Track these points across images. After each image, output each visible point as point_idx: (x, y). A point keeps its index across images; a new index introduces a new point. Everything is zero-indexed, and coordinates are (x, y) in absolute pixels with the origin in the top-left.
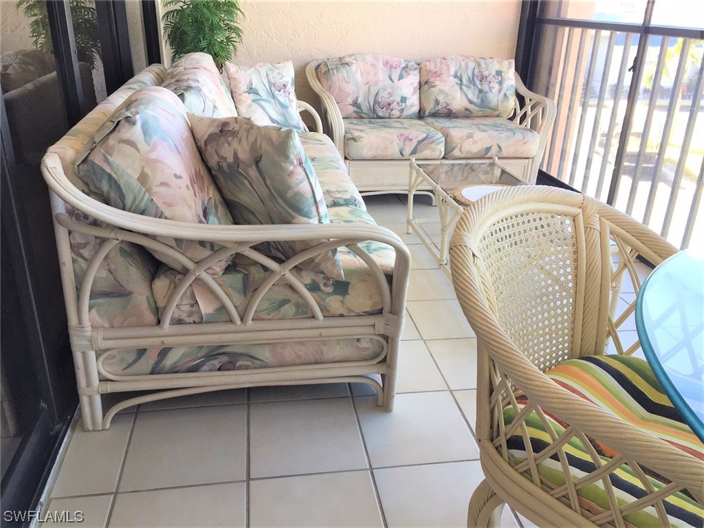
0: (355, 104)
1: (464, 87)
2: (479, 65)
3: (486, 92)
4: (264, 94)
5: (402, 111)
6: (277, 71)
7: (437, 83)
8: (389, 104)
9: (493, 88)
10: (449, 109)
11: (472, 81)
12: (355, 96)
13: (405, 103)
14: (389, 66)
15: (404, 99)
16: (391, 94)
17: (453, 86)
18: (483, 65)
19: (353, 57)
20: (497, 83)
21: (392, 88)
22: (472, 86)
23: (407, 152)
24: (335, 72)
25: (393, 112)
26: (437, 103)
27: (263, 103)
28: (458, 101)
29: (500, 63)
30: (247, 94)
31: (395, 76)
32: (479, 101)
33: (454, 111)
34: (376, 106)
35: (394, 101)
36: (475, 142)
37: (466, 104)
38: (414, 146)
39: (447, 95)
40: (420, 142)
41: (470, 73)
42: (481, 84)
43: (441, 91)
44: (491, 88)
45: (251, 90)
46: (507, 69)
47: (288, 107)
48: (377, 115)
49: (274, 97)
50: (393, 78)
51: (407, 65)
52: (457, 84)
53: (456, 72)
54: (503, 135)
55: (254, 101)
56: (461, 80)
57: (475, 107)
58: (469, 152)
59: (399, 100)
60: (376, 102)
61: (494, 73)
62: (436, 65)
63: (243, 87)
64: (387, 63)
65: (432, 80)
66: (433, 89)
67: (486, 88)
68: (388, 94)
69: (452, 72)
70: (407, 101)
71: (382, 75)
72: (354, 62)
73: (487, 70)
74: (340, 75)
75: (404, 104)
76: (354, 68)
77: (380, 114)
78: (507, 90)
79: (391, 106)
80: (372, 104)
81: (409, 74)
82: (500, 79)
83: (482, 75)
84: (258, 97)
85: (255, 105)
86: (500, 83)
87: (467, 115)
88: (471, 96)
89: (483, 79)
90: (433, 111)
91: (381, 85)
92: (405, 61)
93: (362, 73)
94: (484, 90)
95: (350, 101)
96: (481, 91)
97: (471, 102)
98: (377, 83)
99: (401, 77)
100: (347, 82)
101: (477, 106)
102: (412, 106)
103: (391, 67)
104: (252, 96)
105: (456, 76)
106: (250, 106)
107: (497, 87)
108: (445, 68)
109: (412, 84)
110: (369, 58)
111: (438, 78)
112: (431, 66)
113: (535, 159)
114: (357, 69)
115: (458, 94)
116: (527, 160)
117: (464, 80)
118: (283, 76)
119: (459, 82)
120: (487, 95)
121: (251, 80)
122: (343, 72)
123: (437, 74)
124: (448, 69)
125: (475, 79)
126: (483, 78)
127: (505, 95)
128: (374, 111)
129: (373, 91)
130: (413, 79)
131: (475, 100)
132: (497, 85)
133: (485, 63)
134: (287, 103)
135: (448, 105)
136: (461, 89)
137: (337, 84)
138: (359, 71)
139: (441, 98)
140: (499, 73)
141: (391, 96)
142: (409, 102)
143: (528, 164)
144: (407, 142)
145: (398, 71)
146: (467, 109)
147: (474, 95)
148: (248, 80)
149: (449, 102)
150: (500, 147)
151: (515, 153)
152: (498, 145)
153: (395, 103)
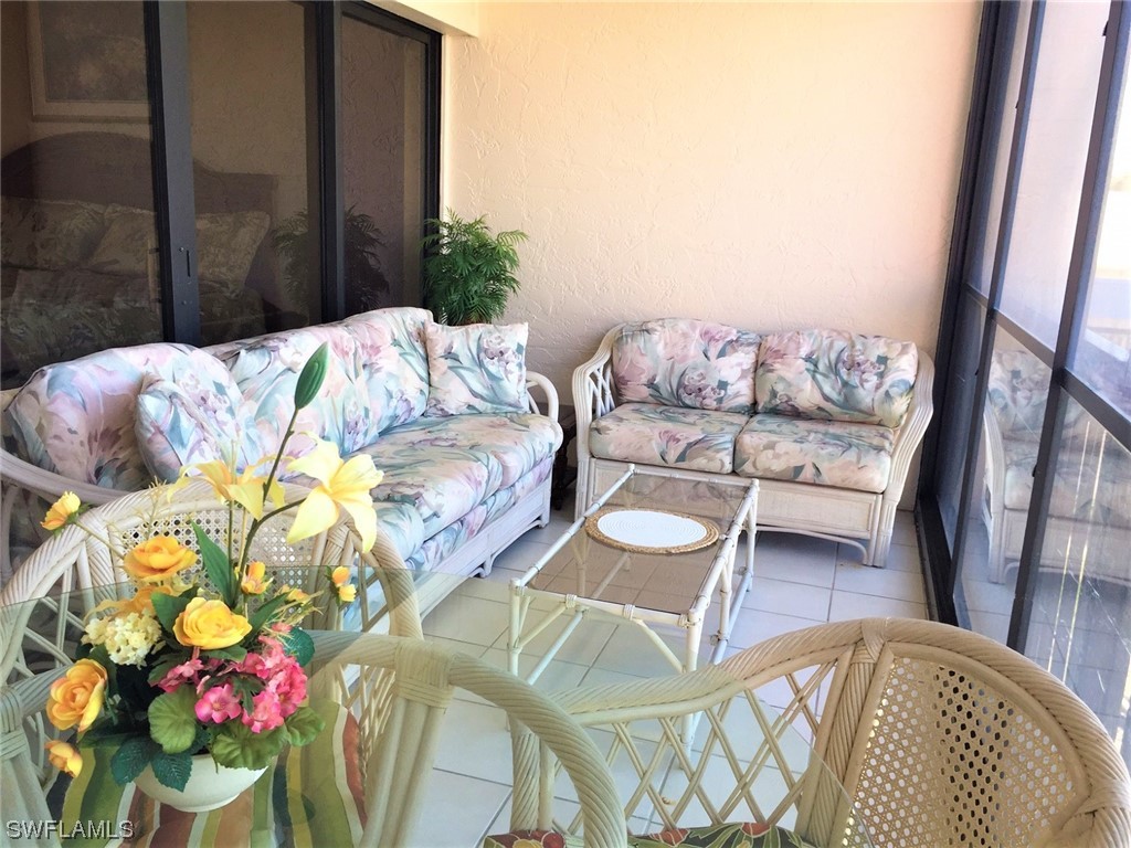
0: (651, 384)
1: (818, 376)
2: (853, 346)
3: (854, 387)
4: (466, 361)
5: (720, 400)
6: (497, 334)
7: (777, 366)
8: (700, 390)
9: (867, 381)
10: (793, 406)
11: (834, 369)
12: (652, 374)
13: (726, 390)
14: (709, 337)
15: (723, 385)
16: (703, 377)
17: (801, 373)
18: (858, 347)
19: (660, 322)
20: (876, 374)
21: (706, 367)
22: (833, 376)
23: (672, 456)
24: (629, 340)
25: (707, 401)
26: (774, 394)
27: (462, 372)
28: (807, 394)
29: (888, 345)
30: (443, 360)
31: (713, 352)
32: (841, 399)
33: (801, 409)
34: (681, 391)
35: (708, 386)
36: (777, 456)
37: (818, 400)
38: (680, 450)
39: (789, 385)
40: (690, 445)
41: (833, 356)
42: (849, 374)
43: (782, 379)
44: (862, 382)
45: (449, 355)
46: (899, 354)
47: (502, 379)
48: (683, 403)
49: (481, 364)
50: (709, 355)
51: (739, 337)
52: (808, 370)
53: (812, 353)
54: (823, 452)
55: (450, 368)
56: (816, 366)
57: (832, 406)
58: (768, 469)
59: (715, 384)
60: (680, 385)
61: (874, 359)
62: (780, 342)
63: (439, 350)
64: (706, 333)
65: (769, 361)
66: (770, 374)
67: (855, 380)
68: (698, 376)
69: (804, 352)
70: (729, 387)
71: (694, 350)
72: (659, 328)
73: (863, 354)
74: (635, 345)
75: (723, 392)
76: (655, 337)
77: (688, 402)
78: (892, 386)
79: (704, 393)
80: (675, 387)
81: (736, 351)
82: (882, 369)
83: (853, 361)
84: (457, 364)
85: (451, 373)
86: (881, 375)
87: (819, 416)
88: (827, 389)
89: (852, 366)
90: (769, 406)
91: (690, 362)
92: (738, 332)
93: (666, 344)
94: (852, 383)
95: (644, 379)
96: (845, 384)
97: (827, 398)
98: (684, 358)
99: (722, 354)
100: (642, 355)
101: (837, 406)
102: (737, 395)
103: (712, 339)
104: (449, 362)
105: (808, 359)
106: (445, 373)
107: (874, 380)
108: (792, 346)
109: (740, 364)
110: (683, 326)
111: (779, 360)
112: (772, 342)
113: (888, 496)
114: (660, 339)
115: (808, 385)
116: (874, 497)
117: (821, 367)
118: (503, 341)
119: (812, 367)
120: (855, 391)
121: (452, 342)
122: (641, 340)
123: (779, 355)
124: (798, 348)
125: (840, 365)
126: (854, 365)
127: (887, 393)
128: (679, 398)
129: (678, 369)
130: (744, 358)
131: (834, 395)
132: (875, 378)
133: (863, 344)
134: (502, 374)
135: (790, 399)
136: (814, 378)
137: (629, 356)
138: (663, 342)
139: (780, 388)
140: (883, 360)
141: (704, 378)
142: (731, 390)
143: (876, 502)
144: (672, 443)
145: (720, 345)
146: (819, 408)
147: (833, 388)
148: (447, 342)
149: (792, 396)
150: (817, 469)
151: (843, 481)
152: (814, 465)
153: (709, 389)
